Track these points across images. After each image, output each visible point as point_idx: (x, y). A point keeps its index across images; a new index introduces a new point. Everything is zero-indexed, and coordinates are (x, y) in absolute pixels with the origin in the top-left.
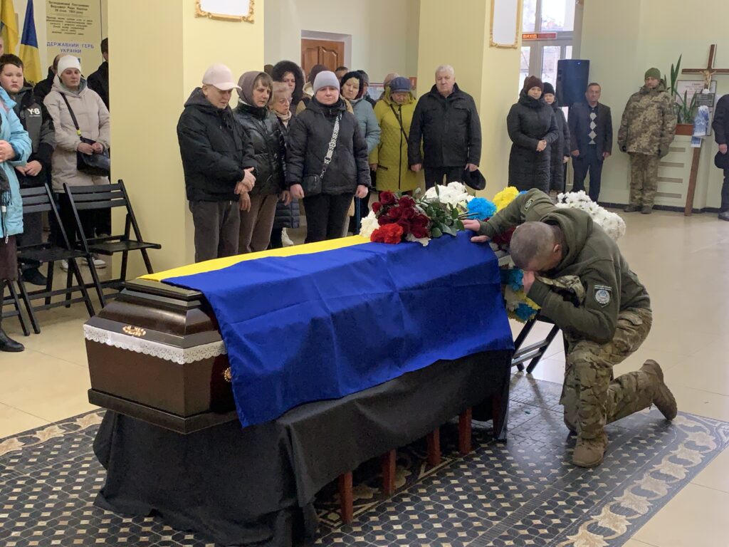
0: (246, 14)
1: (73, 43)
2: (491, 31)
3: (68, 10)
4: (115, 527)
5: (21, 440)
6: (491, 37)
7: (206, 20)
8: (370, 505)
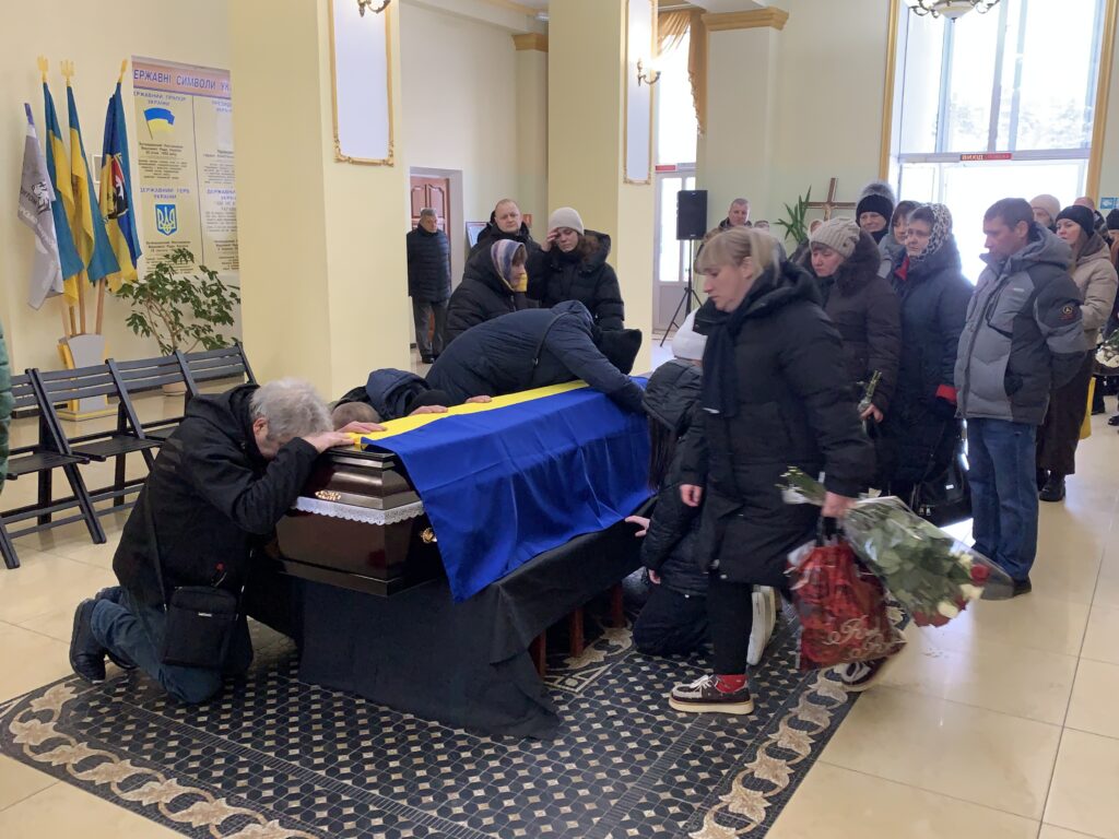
0: (386, 157)
1: (167, 188)
2: (625, 166)
3: (160, 152)
4: (349, 709)
6: (625, 173)
7: (346, 164)
8: (603, 668)
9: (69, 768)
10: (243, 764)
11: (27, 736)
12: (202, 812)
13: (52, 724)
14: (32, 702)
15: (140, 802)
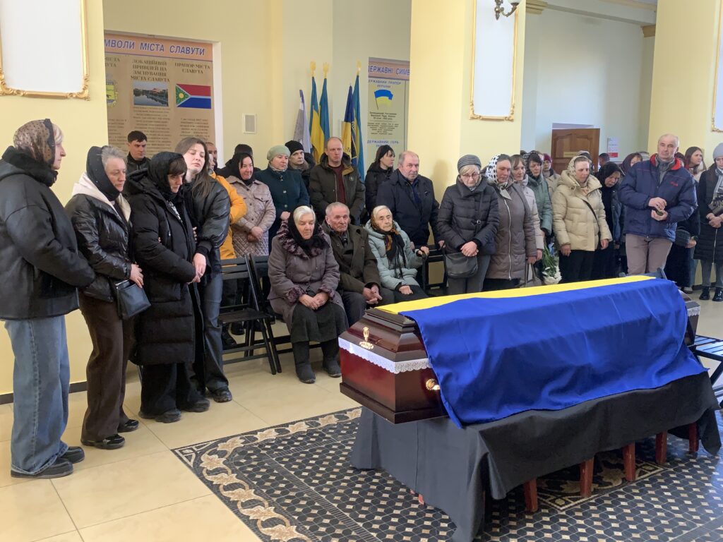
1: (384, 140)
3: (382, 117)
5: (336, 417)
6: (712, 124)
9: (221, 487)
10: (316, 508)
11: (208, 464)
12: (279, 531)
13: (224, 459)
14: (219, 445)
15: (249, 517)
